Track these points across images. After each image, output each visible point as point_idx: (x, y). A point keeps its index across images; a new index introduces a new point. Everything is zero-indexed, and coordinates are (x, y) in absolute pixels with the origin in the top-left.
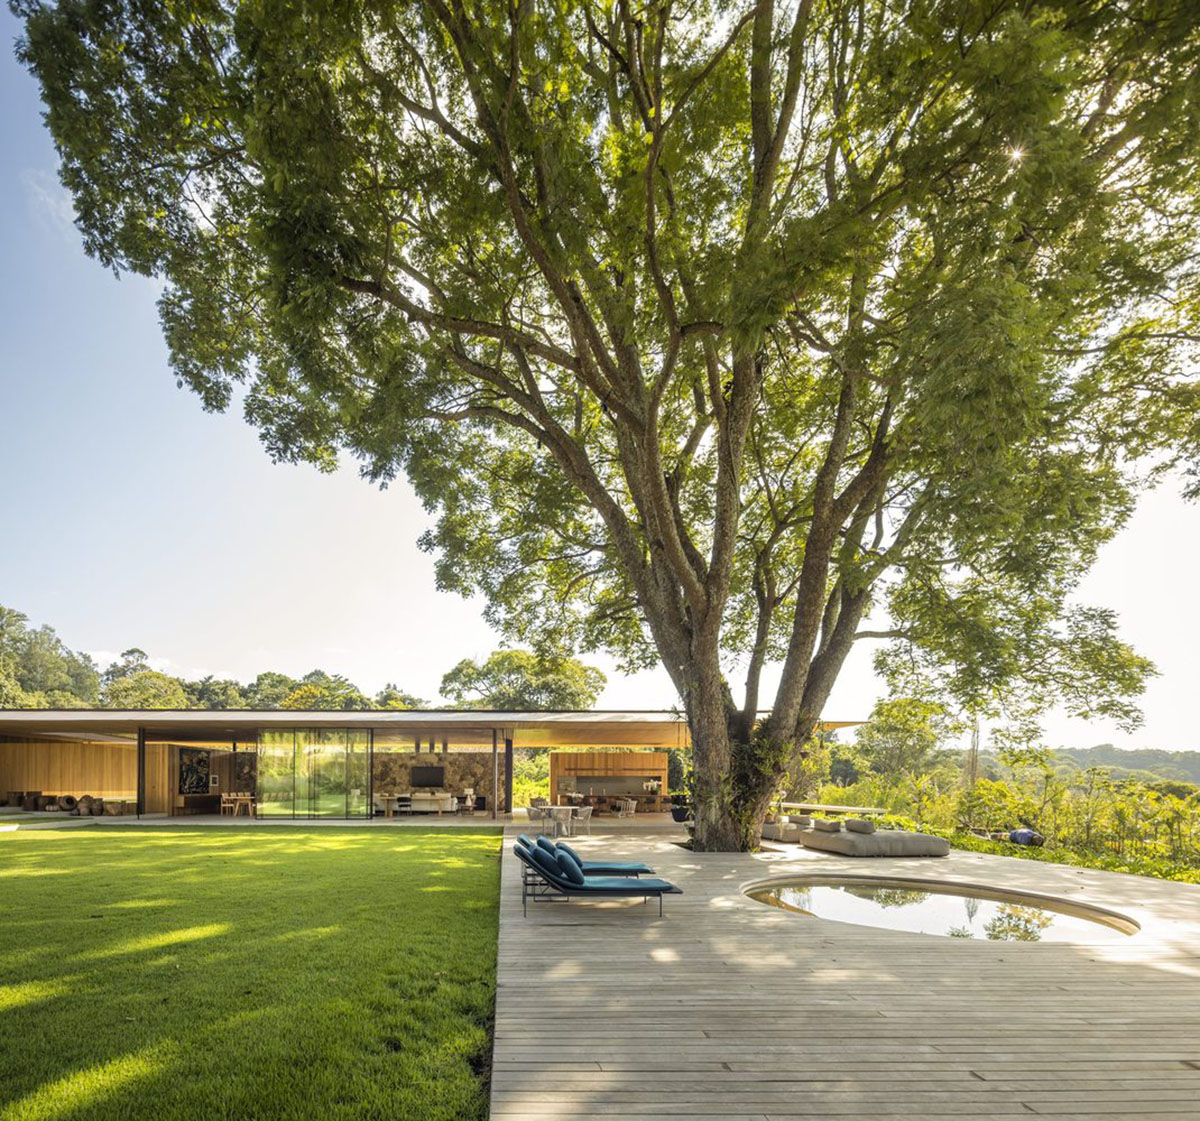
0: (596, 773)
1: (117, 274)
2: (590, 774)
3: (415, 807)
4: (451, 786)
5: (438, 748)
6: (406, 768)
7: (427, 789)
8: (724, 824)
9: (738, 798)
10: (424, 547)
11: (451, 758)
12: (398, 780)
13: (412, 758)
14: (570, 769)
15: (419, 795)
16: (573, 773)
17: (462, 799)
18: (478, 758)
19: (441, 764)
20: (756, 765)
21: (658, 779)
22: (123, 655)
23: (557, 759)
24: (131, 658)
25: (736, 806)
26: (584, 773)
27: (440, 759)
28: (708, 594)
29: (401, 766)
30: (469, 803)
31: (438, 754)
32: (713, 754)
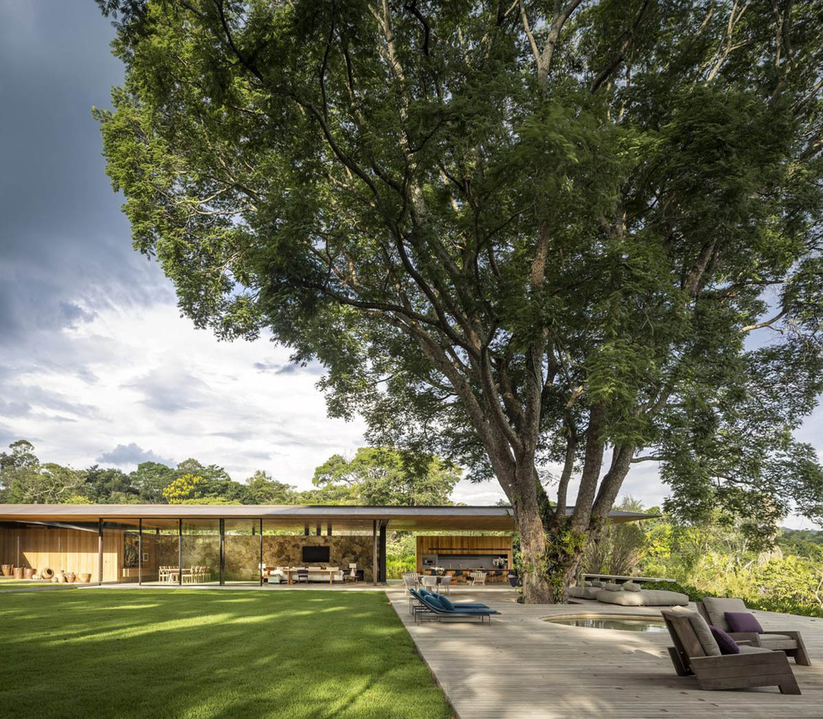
0: (454, 552)
1: (149, 258)
2: (449, 552)
3: (311, 577)
4: (335, 561)
5: (324, 533)
6: (298, 548)
7: (316, 564)
8: (542, 586)
9: (551, 569)
10: (320, 388)
11: (334, 540)
12: (291, 557)
13: (303, 540)
14: (433, 549)
15: (310, 569)
16: (435, 551)
17: (347, 572)
18: (357, 540)
19: (327, 544)
20: (564, 548)
21: (505, 556)
22: (11, 446)
23: (422, 542)
24: (18, 449)
25: (550, 574)
26: (444, 552)
27: (326, 541)
28: (524, 445)
29: (294, 546)
30: (353, 574)
31: (324, 537)
32: (534, 541)
